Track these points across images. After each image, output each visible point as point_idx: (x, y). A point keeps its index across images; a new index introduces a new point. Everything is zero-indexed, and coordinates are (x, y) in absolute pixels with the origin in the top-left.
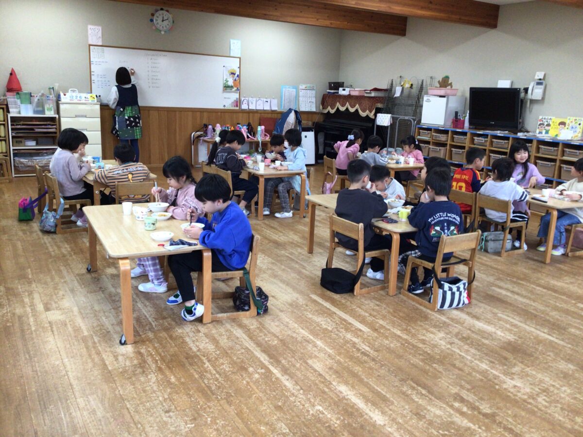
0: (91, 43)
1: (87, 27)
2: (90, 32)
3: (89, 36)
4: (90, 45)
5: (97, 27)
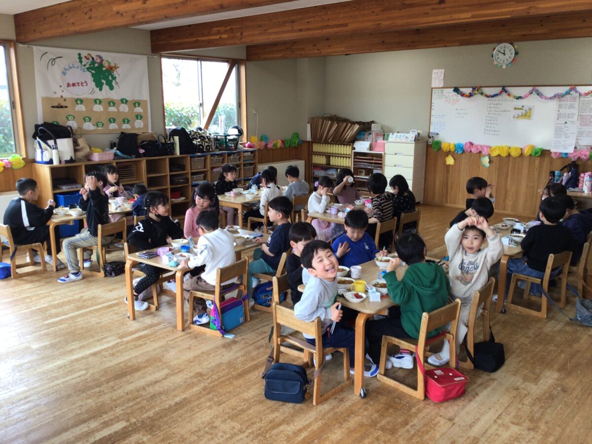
0: (433, 86)
1: (432, 71)
2: (434, 76)
3: (433, 80)
4: (432, 89)
5: (440, 70)
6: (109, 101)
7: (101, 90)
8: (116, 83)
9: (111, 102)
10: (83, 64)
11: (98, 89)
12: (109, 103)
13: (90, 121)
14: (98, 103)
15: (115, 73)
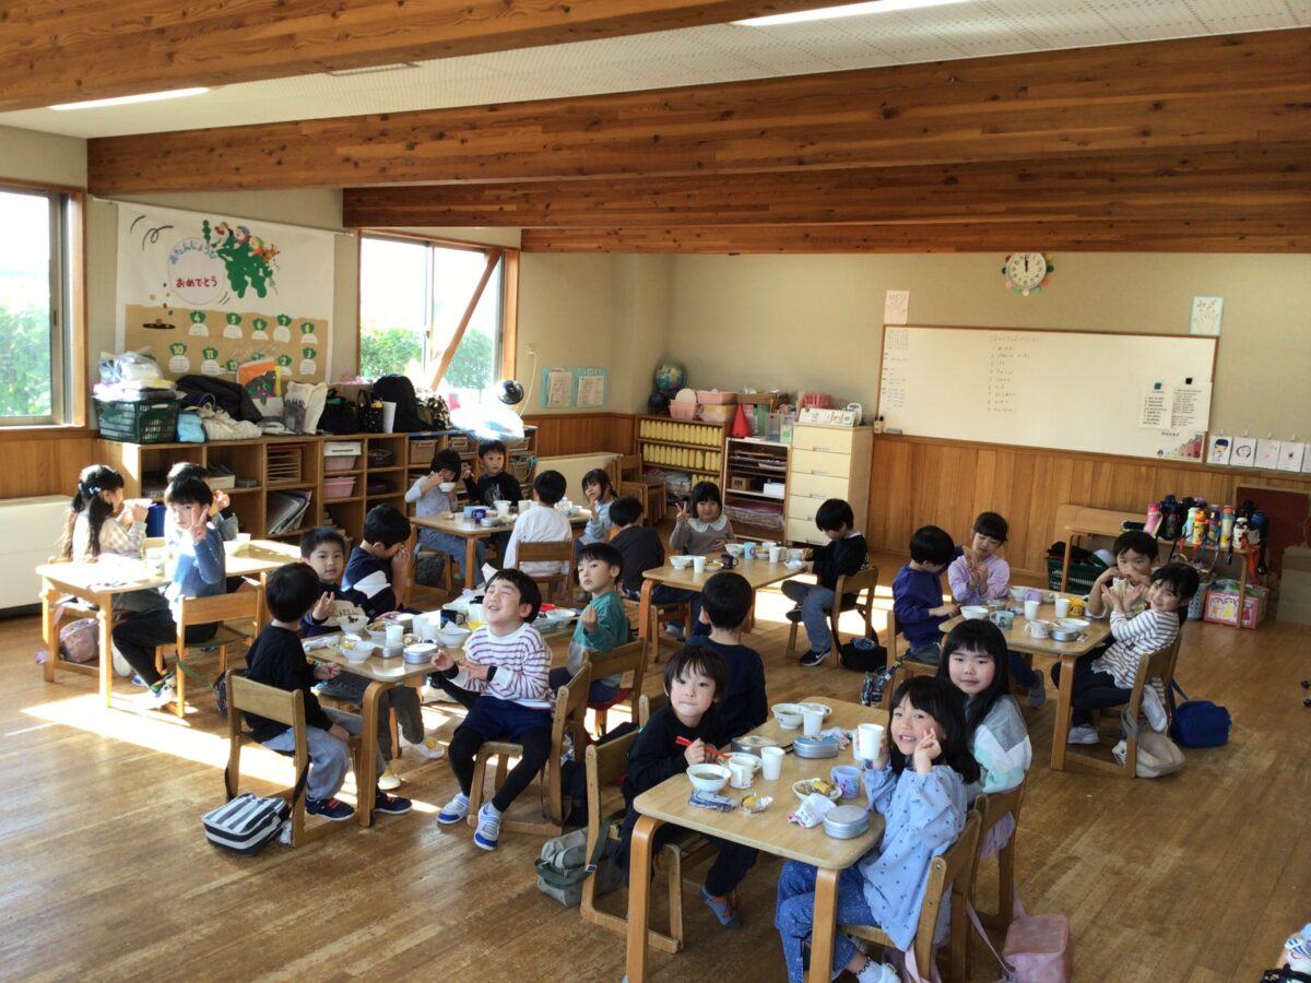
0: (887, 320)
1: (885, 293)
2: (888, 302)
3: (887, 310)
4: (885, 326)
5: (902, 293)
6: (255, 319)
7: (241, 295)
8: (272, 283)
9: (258, 320)
10: (212, 241)
11: (236, 293)
12: (255, 323)
13: (214, 358)
14: (234, 321)
15: (271, 264)
